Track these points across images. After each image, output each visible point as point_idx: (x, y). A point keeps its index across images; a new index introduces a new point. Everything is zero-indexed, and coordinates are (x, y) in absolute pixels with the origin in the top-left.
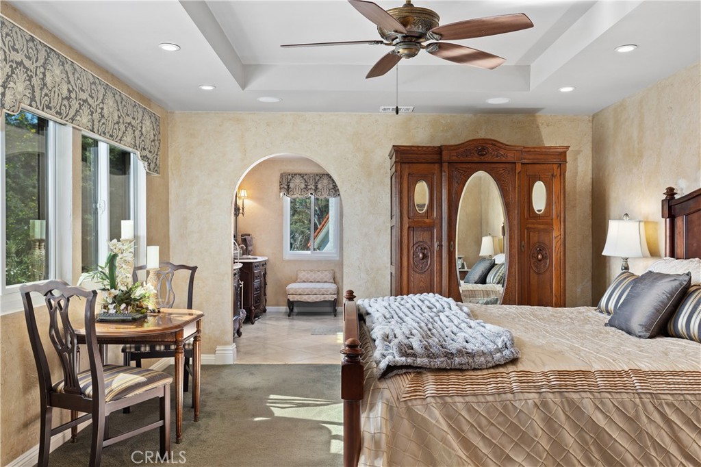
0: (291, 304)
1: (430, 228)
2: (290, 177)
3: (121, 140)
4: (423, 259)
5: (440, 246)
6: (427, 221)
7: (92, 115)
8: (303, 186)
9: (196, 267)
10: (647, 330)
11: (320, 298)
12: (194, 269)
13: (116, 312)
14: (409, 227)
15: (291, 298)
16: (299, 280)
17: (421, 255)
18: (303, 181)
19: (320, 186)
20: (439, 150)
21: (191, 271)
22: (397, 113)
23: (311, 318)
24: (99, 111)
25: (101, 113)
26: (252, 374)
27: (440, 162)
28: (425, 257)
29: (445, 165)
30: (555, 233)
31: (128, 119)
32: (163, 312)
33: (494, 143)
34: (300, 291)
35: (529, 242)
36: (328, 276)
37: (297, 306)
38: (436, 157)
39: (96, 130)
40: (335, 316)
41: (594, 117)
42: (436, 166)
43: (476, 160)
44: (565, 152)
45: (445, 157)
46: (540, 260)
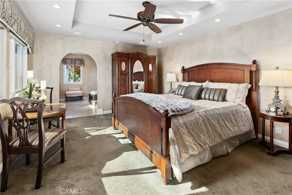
0: (67, 98)
1: (126, 75)
2: (66, 59)
3: (24, 39)
4: (124, 83)
5: (129, 80)
6: (125, 73)
7: (18, 26)
8: (71, 62)
9: (53, 88)
10: (196, 98)
11: (78, 95)
12: (52, 89)
13: (32, 107)
14: (120, 75)
15: (67, 96)
16: (69, 90)
17: (124, 82)
18: (71, 61)
19: (76, 62)
20: (128, 54)
21: (51, 89)
22: (144, 41)
23: (75, 101)
24: (20, 25)
25: (20, 27)
26: (70, 122)
27: (128, 57)
28: (125, 82)
29: (130, 58)
30: (154, 76)
31: (27, 32)
32: (47, 105)
33: (141, 53)
34: (73, 94)
35: (148, 79)
36: (79, 88)
37: (68, 98)
38: (127, 56)
39: (18, 33)
40: (82, 100)
41: (158, 49)
42: (127, 58)
43: (137, 57)
44: (156, 57)
45: (130, 56)
46: (151, 83)
